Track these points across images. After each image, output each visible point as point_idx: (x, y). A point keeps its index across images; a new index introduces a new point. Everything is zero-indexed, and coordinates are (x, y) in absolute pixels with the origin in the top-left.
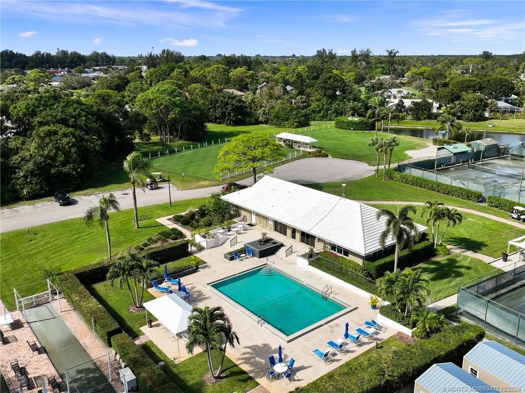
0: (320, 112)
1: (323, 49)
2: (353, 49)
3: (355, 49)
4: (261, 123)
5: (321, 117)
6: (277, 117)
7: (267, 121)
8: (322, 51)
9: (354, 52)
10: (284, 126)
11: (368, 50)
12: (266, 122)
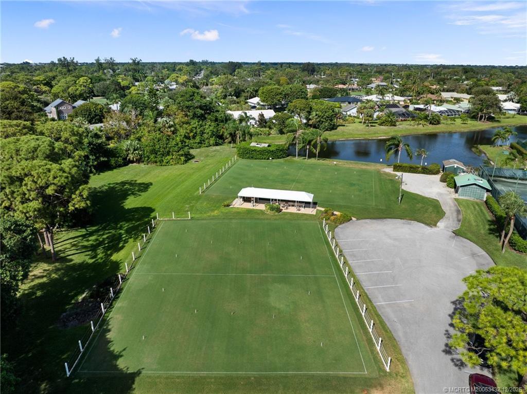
0: (194, 137)
1: (64, 58)
2: (97, 58)
3: (98, 57)
4: (132, 162)
5: (199, 143)
6: (154, 152)
7: (141, 158)
8: (62, 59)
9: (98, 60)
10: (167, 163)
11: (111, 59)
12: (139, 161)
